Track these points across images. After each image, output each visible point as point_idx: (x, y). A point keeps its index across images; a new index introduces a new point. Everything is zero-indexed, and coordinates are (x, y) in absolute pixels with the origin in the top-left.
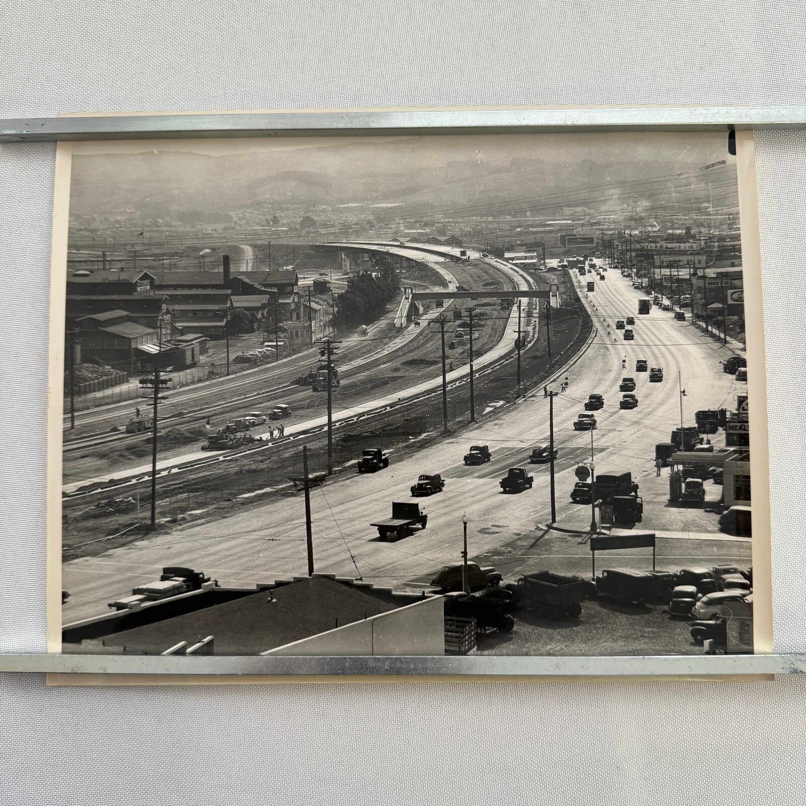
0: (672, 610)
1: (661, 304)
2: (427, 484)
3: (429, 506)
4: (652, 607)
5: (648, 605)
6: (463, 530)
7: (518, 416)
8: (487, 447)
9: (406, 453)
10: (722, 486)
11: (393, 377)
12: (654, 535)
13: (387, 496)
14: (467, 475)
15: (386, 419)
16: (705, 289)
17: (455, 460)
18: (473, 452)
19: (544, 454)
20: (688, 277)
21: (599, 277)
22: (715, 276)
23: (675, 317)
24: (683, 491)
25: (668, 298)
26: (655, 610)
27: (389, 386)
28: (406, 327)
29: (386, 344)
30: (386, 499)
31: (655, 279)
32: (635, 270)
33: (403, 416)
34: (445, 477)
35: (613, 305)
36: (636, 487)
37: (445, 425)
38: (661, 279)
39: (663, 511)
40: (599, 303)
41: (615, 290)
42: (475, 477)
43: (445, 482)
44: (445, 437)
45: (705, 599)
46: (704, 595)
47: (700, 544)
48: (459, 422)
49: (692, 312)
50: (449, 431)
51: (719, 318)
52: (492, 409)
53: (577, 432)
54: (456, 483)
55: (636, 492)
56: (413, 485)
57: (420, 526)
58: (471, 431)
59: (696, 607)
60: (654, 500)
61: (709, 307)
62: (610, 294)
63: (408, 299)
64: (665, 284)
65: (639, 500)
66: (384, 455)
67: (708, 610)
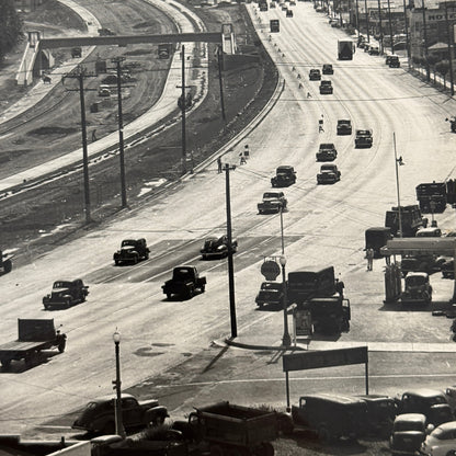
0: (393, 446)
1: (368, 47)
2: (64, 293)
3: (68, 323)
4: (368, 443)
5: (361, 442)
6: (114, 352)
7: (185, 198)
8: (144, 241)
9: (35, 253)
10: (453, 281)
11: (16, 152)
12: (366, 348)
13: (9, 312)
14: (119, 278)
15: (6, 208)
16: (425, 25)
17: (101, 259)
18: (125, 248)
19: (220, 248)
20: (402, 10)
21: (285, 13)
22: (437, 7)
23: (387, 63)
24: (403, 290)
25: (377, 39)
26: (372, 448)
27: (10, 164)
28: (32, 85)
29: (5, 108)
30: (10, 315)
31: (358, 13)
32: (332, 3)
33: (30, 203)
34: (89, 282)
35: (304, 49)
36: (341, 286)
37: (88, 213)
38: (367, 14)
39: (378, 316)
40: (287, 47)
41: (307, 29)
42: (129, 281)
43: (89, 290)
44: (87, 229)
45: (437, 431)
46: (436, 427)
47: (427, 358)
48: (106, 209)
49: (409, 55)
50: (94, 222)
51: (444, 62)
52: (150, 189)
53: (262, 217)
54: (104, 290)
55: (341, 293)
56: (45, 295)
57: (57, 350)
58: (122, 220)
59: (426, 442)
60: (365, 302)
61: (431, 48)
62: (300, 34)
63: (33, 47)
64: (371, 20)
65: (345, 303)
66: (6, 256)
67: (442, 446)
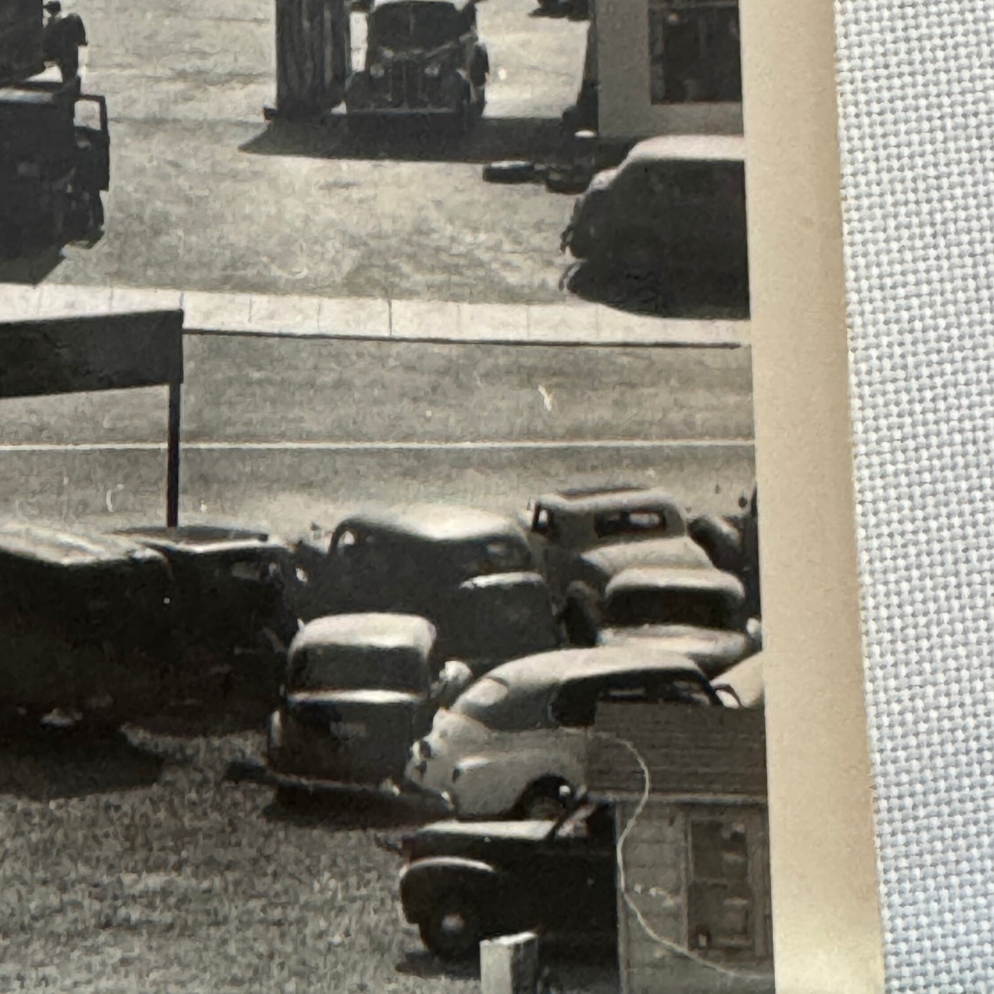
0: (280, 758)
4: (166, 743)
5: (138, 736)
12: (176, 317)
24: (358, 61)
26: (186, 762)
39: (235, 176)
45: (484, 692)
46: (478, 673)
55: (70, 67)
59: (433, 739)
60: (182, 111)
65: (84, 112)
67: (503, 758)
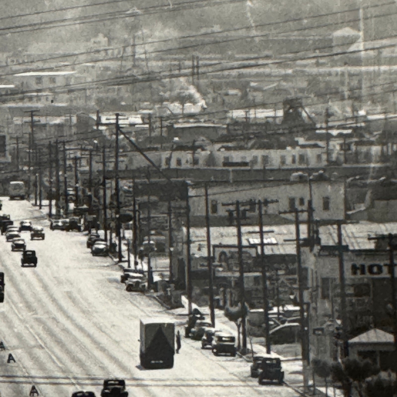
1: (210, 335)
16: (343, 286)
20: (291, 249)
21: (18, 256)
22: (371, 246)
23: (254, 374)
25: (231, 317)
31: (190, 257)
32: (128, 234)
35: (59, 342)
38: (210, 259)
40: (19, 336)
41: (70, 296)
49: (305, 357)
51: (384, 375)
61: (356, 340)
62: (51, 307)
64: (221, 272)
